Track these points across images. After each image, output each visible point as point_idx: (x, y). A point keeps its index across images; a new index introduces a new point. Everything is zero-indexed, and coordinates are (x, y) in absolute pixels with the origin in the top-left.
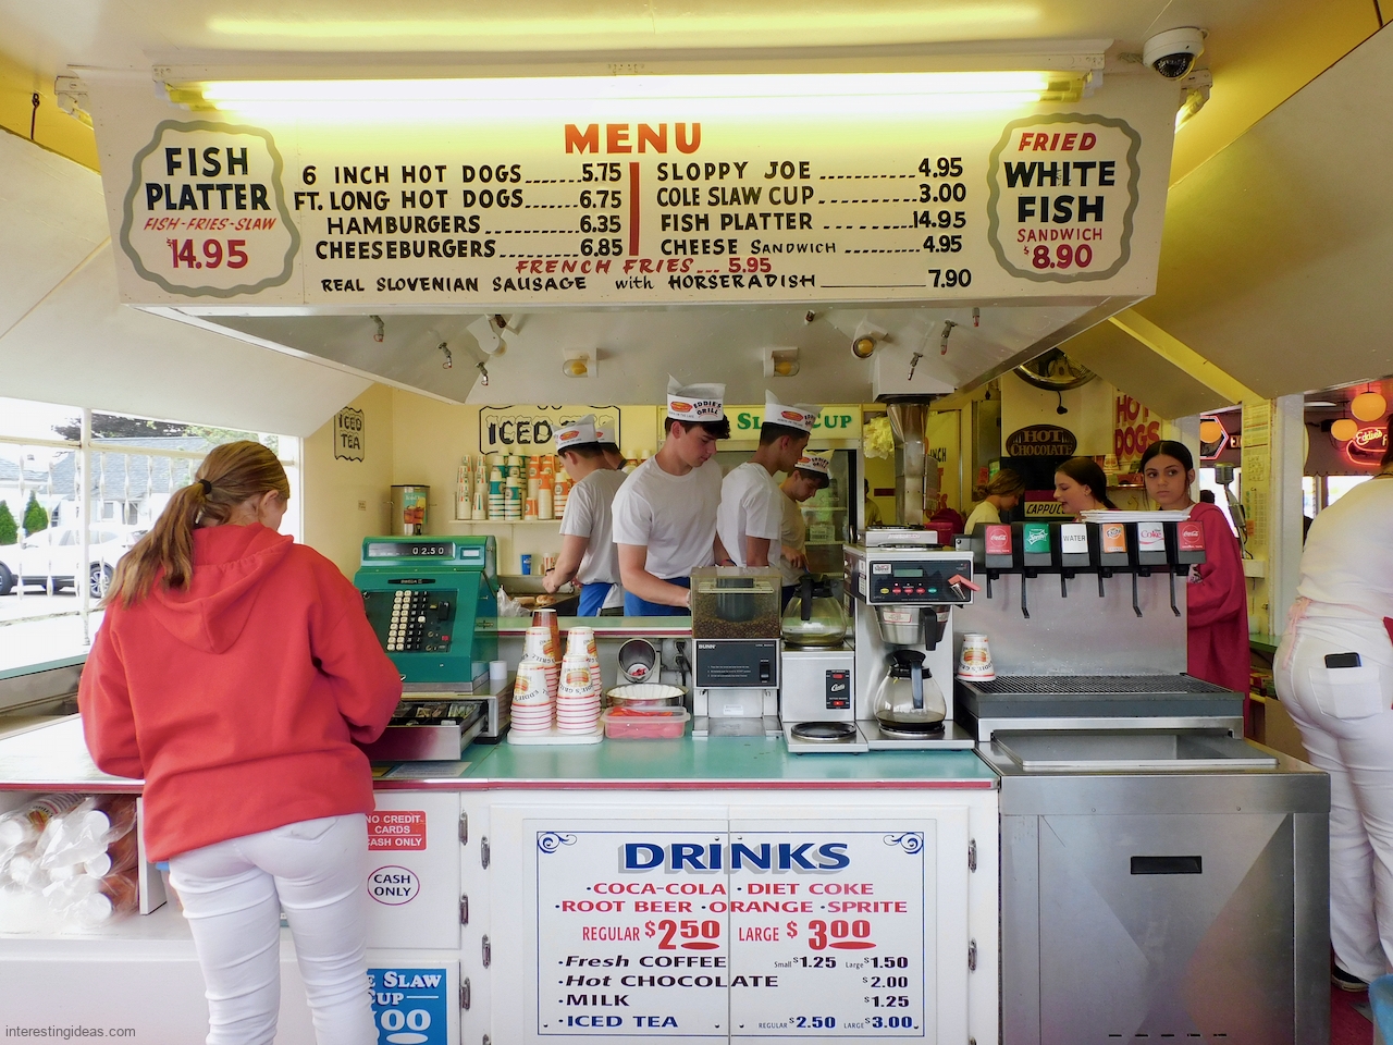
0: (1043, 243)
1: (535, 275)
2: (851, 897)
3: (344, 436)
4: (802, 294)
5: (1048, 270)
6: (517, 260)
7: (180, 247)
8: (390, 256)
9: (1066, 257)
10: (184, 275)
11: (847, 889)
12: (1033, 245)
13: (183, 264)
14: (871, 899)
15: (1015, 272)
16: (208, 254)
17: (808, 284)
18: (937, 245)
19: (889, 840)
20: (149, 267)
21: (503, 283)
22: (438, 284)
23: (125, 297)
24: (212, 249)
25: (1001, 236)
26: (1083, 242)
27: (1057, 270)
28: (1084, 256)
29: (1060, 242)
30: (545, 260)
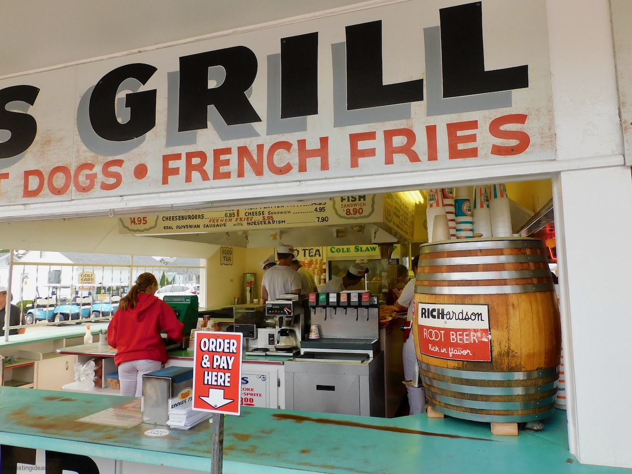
0: (349, 208)
1: (214, 223)
2: (249, 392)
3: (224, 257)
4: (282, 226)
5: (350, 216)
6: (209, 219)
7: (132, 219)
8: (179, 220)
9: (355, 212)
10: (133, 227)
11: (248, 389)
12: (346, 209)
13: (133, 224)
14: (253, 392)
15: (341, 217)
16: (138, 221)
17: (283, 223)
18: (319, 210)
19: (258, 377)
20: (125, 225)
21: (206, 226)
22: (191, 226)
23: (120, 233)
24: (139, 220)
25: (336, 206)
26: (360, 207)
27: (353, 215)
28: (361, 211)
29: (353, 207)
30: (216, 219)
